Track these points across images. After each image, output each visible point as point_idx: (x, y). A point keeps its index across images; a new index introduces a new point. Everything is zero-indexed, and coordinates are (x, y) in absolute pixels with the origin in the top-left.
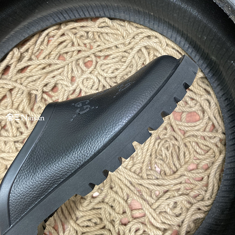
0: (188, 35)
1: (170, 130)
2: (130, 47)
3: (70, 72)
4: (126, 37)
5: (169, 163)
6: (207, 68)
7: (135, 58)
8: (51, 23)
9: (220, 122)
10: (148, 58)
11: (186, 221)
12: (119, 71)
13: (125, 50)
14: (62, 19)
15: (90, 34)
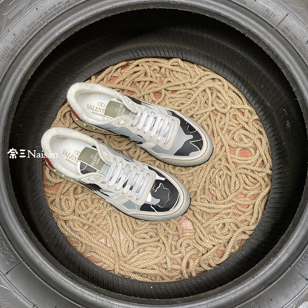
0: (248, 81)
1: (225, 161)
2: (196, 86)
4: (194, 77)
5: (220, 190)
6: (262, 111)
7: (199, 96)
9: (269, 159)
10: (211, 97)
11: (232, 240)
12: (184, 105)
14: (140, 55)
15: (163, 70)
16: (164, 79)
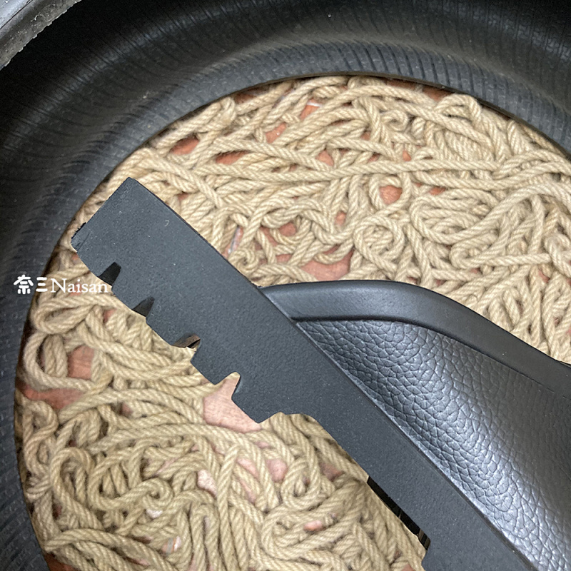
2: (507, 185)
3: (341, 198)
4: (503, 157)
7: (510, 214)
8: (337, 68)
10: (542, 225)
13: (492, 187)
14: (365, 67)
15: (418, 124)
16: (414, 149)
